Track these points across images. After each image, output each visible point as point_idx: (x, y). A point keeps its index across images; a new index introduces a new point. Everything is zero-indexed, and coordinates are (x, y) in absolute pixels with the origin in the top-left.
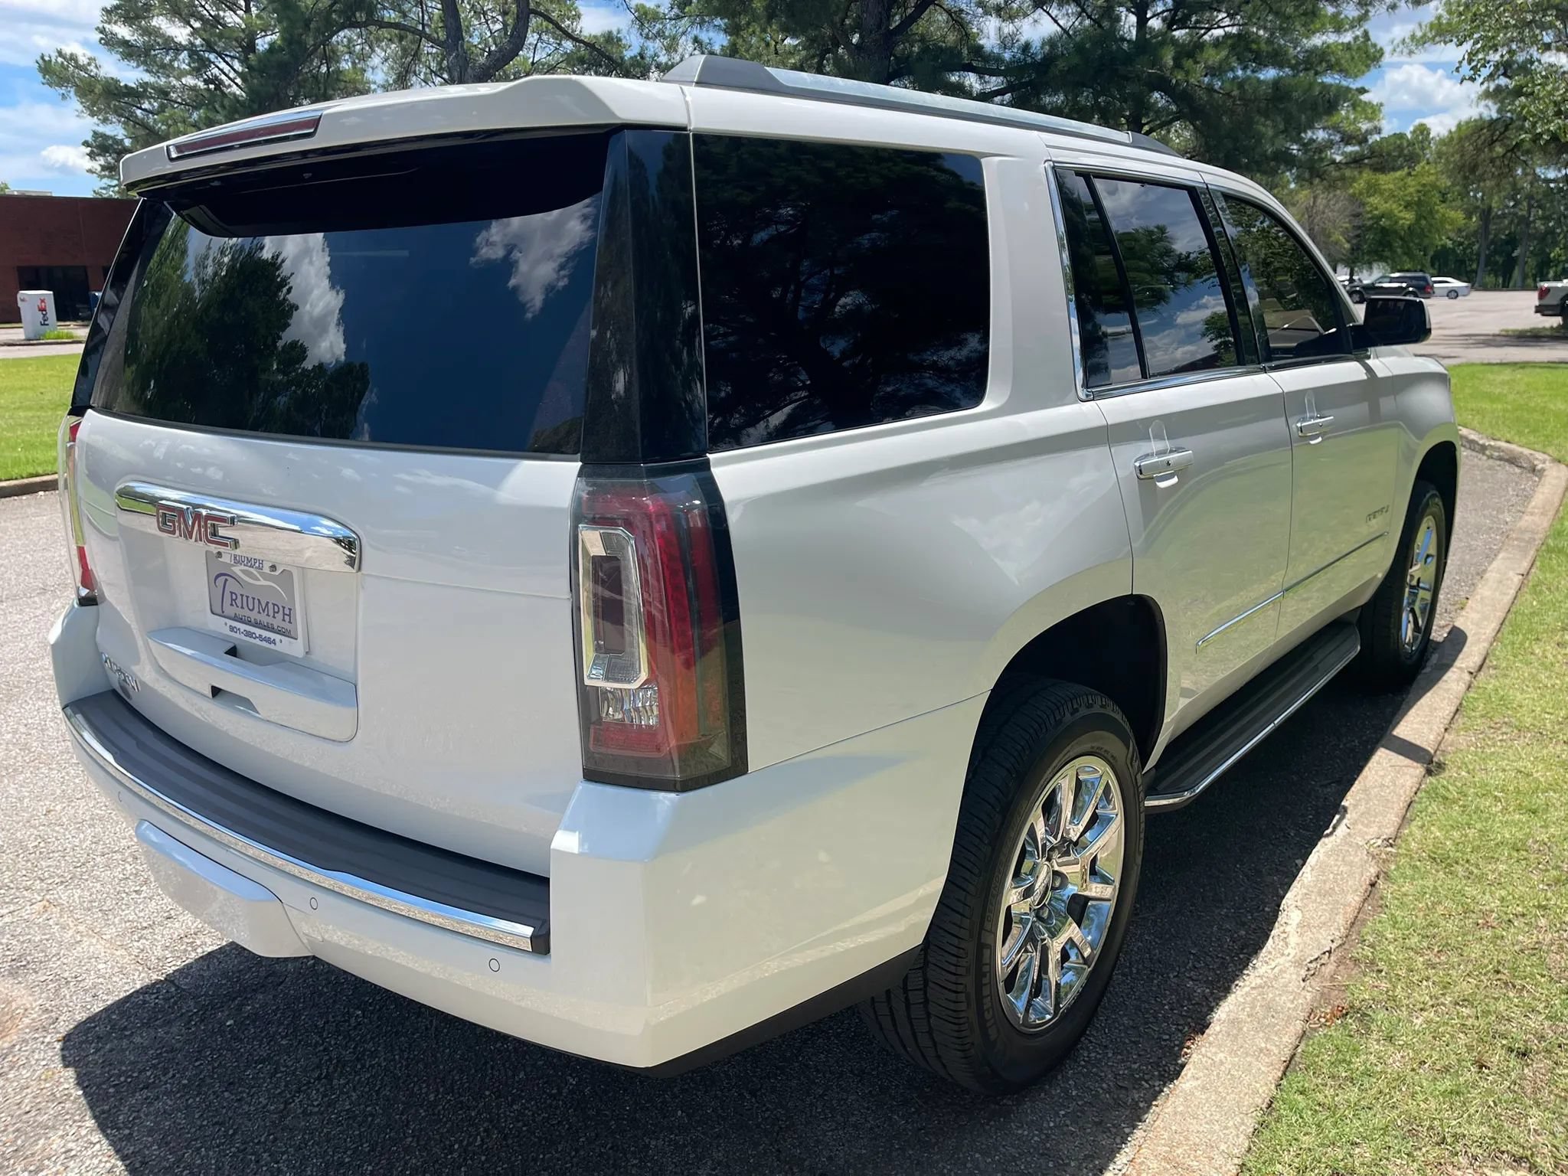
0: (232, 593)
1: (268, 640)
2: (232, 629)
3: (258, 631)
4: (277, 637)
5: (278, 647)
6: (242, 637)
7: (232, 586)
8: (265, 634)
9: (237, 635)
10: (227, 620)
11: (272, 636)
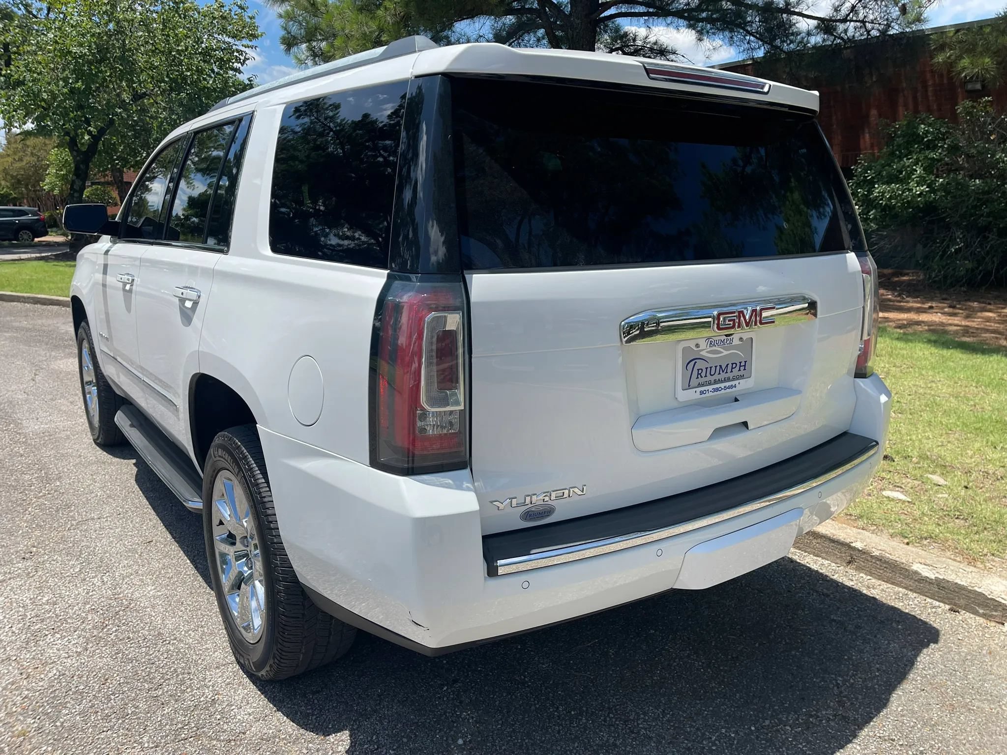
0: (698, 370)
1: (731, 387)
2: (702, 393)
3: (722, 385)
4: (736, 382)
5: (738, 388)
6: (711, 394)
7: (700, 364)
8: (727, 384)
9: (707, 395)
10: (695, 390)
11: (733, 383)
